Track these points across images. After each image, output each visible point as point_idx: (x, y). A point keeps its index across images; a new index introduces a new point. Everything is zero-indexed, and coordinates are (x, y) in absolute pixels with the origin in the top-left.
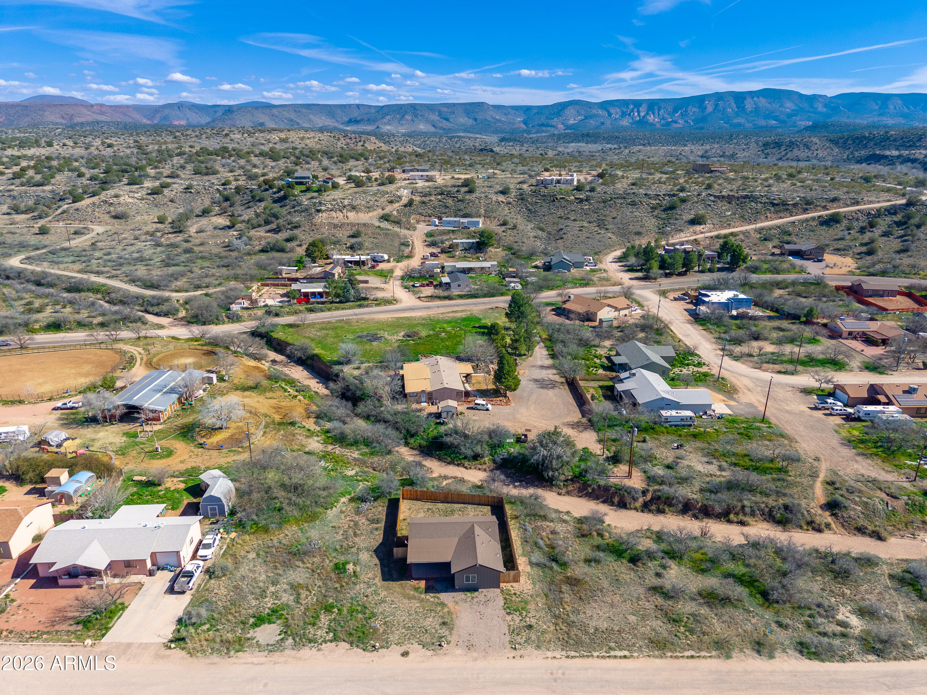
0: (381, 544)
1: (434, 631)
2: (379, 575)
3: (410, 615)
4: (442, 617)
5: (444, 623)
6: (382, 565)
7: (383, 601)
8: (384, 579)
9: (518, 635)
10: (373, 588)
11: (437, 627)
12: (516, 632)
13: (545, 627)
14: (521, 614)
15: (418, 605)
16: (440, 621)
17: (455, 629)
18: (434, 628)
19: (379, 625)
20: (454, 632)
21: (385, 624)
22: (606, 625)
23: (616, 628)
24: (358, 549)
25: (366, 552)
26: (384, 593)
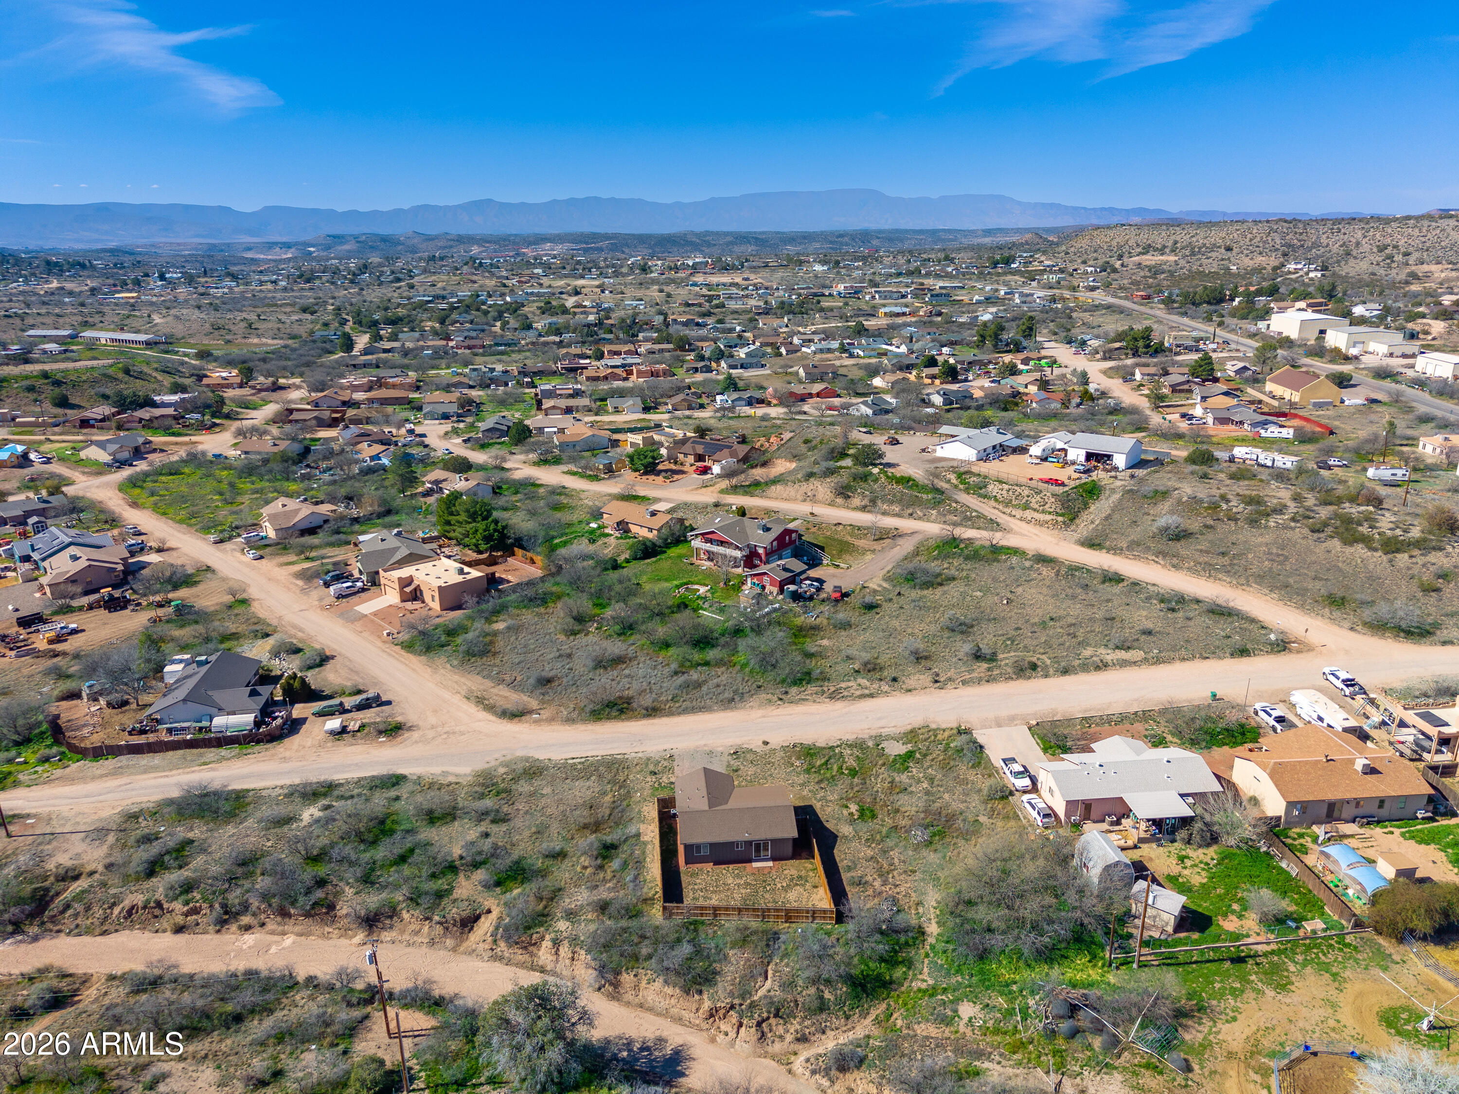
0: (833, 848)
2: (818, 811)
3: (771, 775)
5: (736, 771)
7: (802, 785)
8: (811, 806)
9: (666, 767)
10: (818, 796)
12: (668, 769)
13: (638, 776)
16: (740, 772)
17: (726, 766)
18: (745, 766)
19: (798, 763)
20: (726, 764)
21: (792, 765)
22: (577, 783)
23: (568, 781)
24: (860, 838)
25: (847, 834)
26: (805, 793)
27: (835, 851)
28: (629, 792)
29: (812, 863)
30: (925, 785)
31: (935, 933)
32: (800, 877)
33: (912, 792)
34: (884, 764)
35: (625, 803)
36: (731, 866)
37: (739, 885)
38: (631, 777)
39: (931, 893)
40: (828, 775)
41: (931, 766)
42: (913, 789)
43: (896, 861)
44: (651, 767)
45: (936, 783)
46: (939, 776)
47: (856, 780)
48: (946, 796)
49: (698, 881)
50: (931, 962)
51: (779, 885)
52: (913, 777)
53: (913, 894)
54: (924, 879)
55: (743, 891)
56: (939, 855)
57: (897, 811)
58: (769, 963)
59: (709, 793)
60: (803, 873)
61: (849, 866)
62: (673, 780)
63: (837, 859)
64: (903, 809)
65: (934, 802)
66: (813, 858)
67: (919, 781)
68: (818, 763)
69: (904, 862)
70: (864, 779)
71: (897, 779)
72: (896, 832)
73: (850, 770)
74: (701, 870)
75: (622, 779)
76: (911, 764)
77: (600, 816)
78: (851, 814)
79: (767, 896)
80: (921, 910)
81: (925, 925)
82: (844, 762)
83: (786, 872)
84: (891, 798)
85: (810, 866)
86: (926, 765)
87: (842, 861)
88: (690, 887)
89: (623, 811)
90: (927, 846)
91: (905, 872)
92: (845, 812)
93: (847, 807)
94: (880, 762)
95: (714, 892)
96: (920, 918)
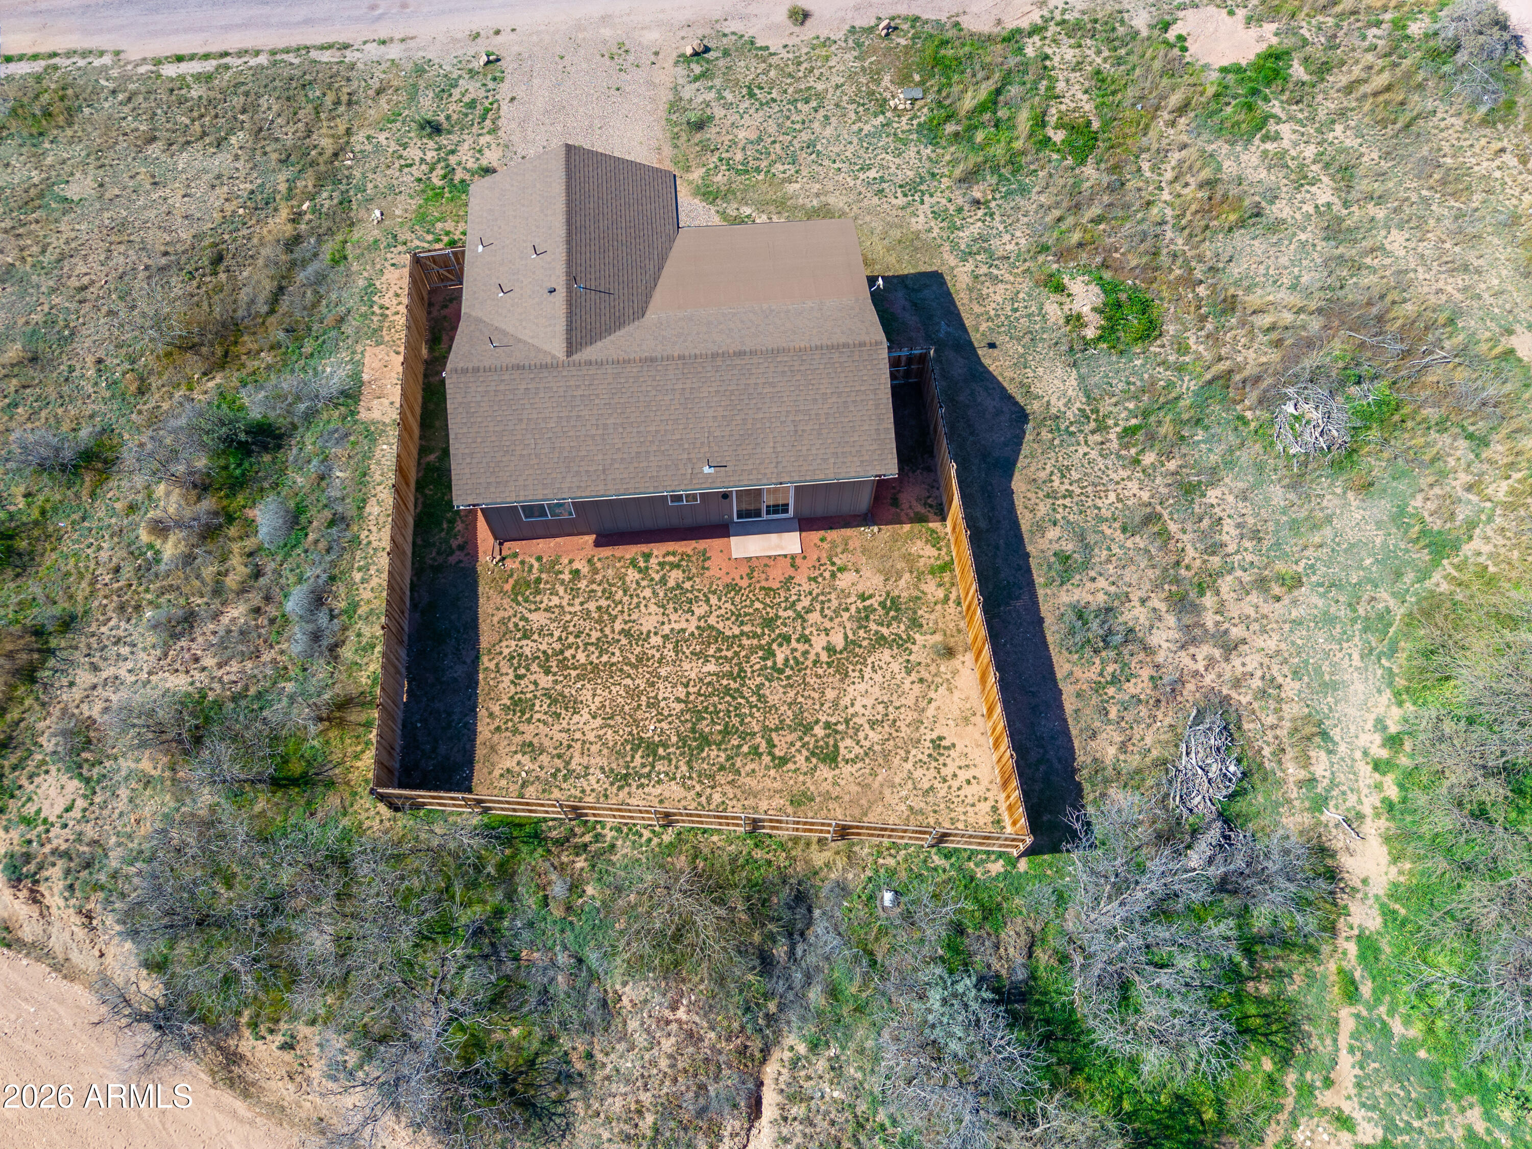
0: (1007, 467)
1: (729, 97)
2: (962, 299)
3: (811, 145)
4: (706, 148)
5: (700, 125)
6: (965, 347)
7: (911, 188)
8: (936, 279)
9: (472, 104)
10: (964, 236)
11: (719, 112)
12: (478, 111)
13: (382, 138)
14: (450, 172)
15: (792, 188)
16: (711, 132)
17: (663, 107)
18: (728, 106)
19: (900, 100)
20: (666, 96)
21: (883, 104)
22: (182, 160)
23: (155, 150)
24: (1101, 427)
25: (1057, 405)
26: (919, 222)
27: (1018, 484)
28: (345, 202)
29: (935, 540)
30: (1324, 193)
31: (1379, 886)
32: (893, 605)
33: (1277, 226)
34: (1183, 109)
35: (329, 248)
36: (658, 550)
37: (678, 639)
38: (359, 138)
39: (1358, 688)
40: (998, 150)
41: (1342, 113)
42: (1280, 210)
43: (1229, 532)
44: (427, 105)
45: (1363, 185)
46: (1370, 156)
47: (1089, 170)
48: (1396, 241)
49: (538, 619)
50: (1366, 1025)
51: (819, 643)
52: (1278, 161)
53: (1291, 688)
54: (1328, 620)
55: (692, 668)
56: (1383, 507)
57: (1230, 305)
58: (766, 1052)
59: (572, 278)
60: (903, 587)
61: (1064, 558)
62: (491, 157)
63: (1025, 522)
64: (1254, 300)
65: (1357, 268)
66: (942, 516)
67: (1302, 179)
68: (968, 103)
69: (1256, 536)
70: (1116, 168)
71: (1229, 168)
72: (1229, 403)
73: (1072, 128)
74: (551, 567)
75: (327, 144)
76: (1275, 108)
77: (244, 296)
78: (1075, 320)
79: (775, 694)
80: (1321, 766)
81: (1339, 840)
82: (1053, 96)
83: (845, 581)
84: (1207, 249)
85: (927, 553)
86: (1326, 107)
87: (1040, 529)
88: (508, 647)
89: (321, 279)
90: (1337, 466)
91: (1262, 583)
92: (1054, 311)
93: (1060, 289)
94: (1175, 99)
95: (591, 672)
96: (1319, 804)
